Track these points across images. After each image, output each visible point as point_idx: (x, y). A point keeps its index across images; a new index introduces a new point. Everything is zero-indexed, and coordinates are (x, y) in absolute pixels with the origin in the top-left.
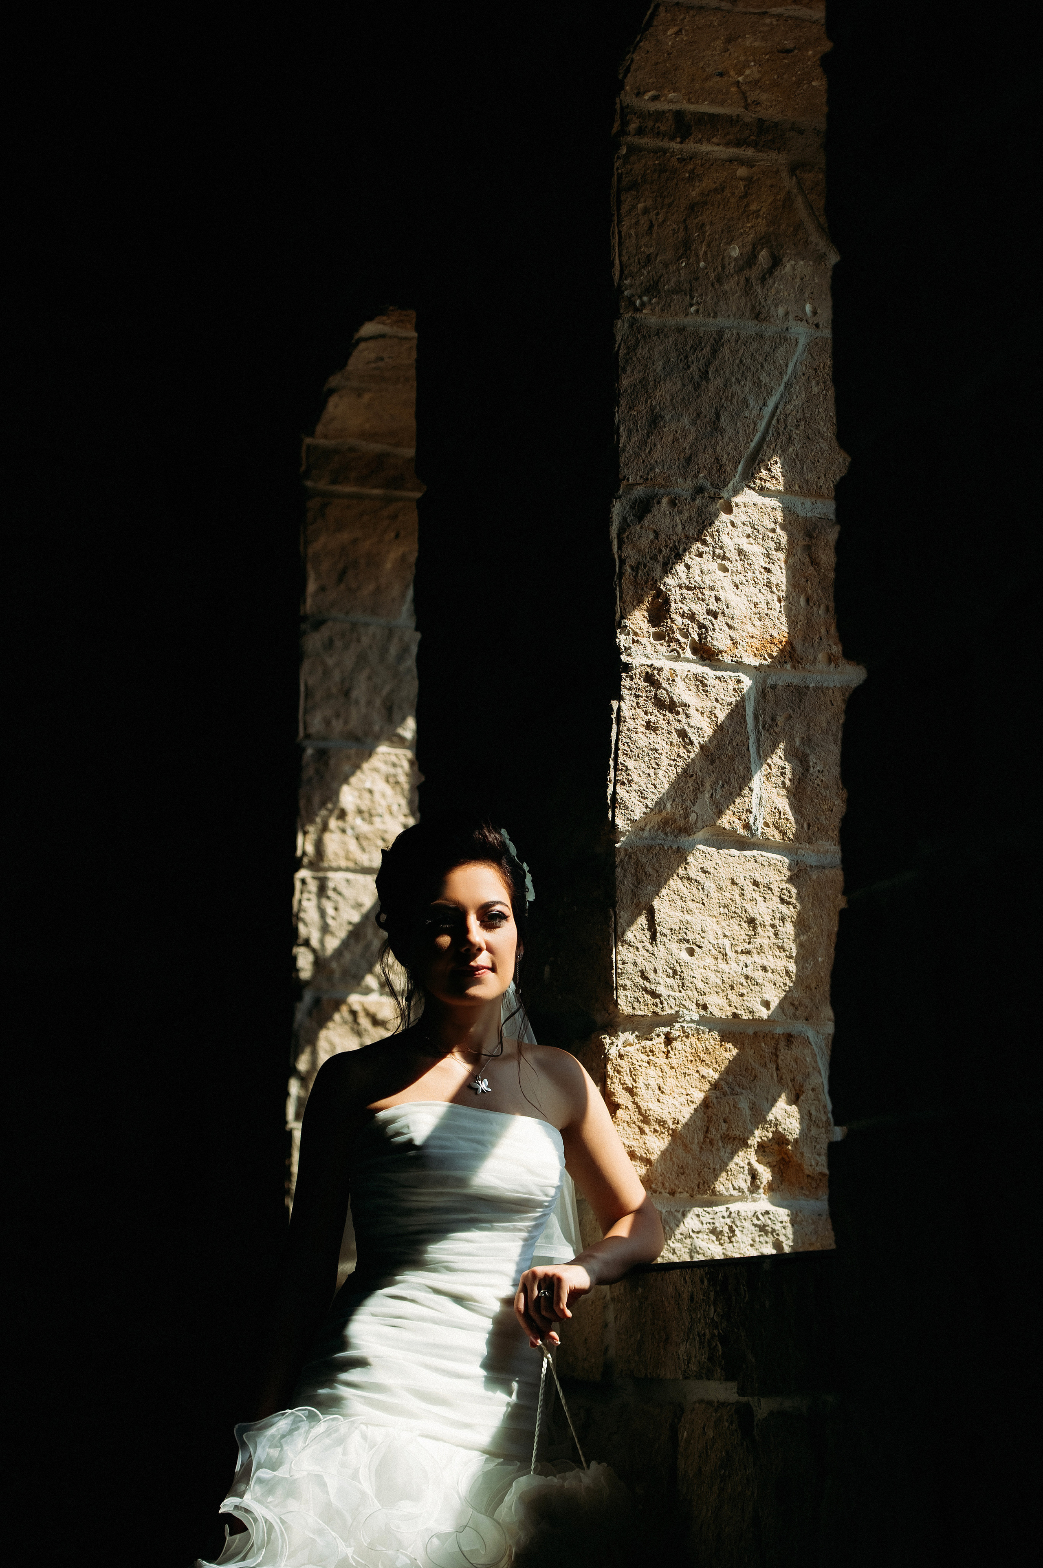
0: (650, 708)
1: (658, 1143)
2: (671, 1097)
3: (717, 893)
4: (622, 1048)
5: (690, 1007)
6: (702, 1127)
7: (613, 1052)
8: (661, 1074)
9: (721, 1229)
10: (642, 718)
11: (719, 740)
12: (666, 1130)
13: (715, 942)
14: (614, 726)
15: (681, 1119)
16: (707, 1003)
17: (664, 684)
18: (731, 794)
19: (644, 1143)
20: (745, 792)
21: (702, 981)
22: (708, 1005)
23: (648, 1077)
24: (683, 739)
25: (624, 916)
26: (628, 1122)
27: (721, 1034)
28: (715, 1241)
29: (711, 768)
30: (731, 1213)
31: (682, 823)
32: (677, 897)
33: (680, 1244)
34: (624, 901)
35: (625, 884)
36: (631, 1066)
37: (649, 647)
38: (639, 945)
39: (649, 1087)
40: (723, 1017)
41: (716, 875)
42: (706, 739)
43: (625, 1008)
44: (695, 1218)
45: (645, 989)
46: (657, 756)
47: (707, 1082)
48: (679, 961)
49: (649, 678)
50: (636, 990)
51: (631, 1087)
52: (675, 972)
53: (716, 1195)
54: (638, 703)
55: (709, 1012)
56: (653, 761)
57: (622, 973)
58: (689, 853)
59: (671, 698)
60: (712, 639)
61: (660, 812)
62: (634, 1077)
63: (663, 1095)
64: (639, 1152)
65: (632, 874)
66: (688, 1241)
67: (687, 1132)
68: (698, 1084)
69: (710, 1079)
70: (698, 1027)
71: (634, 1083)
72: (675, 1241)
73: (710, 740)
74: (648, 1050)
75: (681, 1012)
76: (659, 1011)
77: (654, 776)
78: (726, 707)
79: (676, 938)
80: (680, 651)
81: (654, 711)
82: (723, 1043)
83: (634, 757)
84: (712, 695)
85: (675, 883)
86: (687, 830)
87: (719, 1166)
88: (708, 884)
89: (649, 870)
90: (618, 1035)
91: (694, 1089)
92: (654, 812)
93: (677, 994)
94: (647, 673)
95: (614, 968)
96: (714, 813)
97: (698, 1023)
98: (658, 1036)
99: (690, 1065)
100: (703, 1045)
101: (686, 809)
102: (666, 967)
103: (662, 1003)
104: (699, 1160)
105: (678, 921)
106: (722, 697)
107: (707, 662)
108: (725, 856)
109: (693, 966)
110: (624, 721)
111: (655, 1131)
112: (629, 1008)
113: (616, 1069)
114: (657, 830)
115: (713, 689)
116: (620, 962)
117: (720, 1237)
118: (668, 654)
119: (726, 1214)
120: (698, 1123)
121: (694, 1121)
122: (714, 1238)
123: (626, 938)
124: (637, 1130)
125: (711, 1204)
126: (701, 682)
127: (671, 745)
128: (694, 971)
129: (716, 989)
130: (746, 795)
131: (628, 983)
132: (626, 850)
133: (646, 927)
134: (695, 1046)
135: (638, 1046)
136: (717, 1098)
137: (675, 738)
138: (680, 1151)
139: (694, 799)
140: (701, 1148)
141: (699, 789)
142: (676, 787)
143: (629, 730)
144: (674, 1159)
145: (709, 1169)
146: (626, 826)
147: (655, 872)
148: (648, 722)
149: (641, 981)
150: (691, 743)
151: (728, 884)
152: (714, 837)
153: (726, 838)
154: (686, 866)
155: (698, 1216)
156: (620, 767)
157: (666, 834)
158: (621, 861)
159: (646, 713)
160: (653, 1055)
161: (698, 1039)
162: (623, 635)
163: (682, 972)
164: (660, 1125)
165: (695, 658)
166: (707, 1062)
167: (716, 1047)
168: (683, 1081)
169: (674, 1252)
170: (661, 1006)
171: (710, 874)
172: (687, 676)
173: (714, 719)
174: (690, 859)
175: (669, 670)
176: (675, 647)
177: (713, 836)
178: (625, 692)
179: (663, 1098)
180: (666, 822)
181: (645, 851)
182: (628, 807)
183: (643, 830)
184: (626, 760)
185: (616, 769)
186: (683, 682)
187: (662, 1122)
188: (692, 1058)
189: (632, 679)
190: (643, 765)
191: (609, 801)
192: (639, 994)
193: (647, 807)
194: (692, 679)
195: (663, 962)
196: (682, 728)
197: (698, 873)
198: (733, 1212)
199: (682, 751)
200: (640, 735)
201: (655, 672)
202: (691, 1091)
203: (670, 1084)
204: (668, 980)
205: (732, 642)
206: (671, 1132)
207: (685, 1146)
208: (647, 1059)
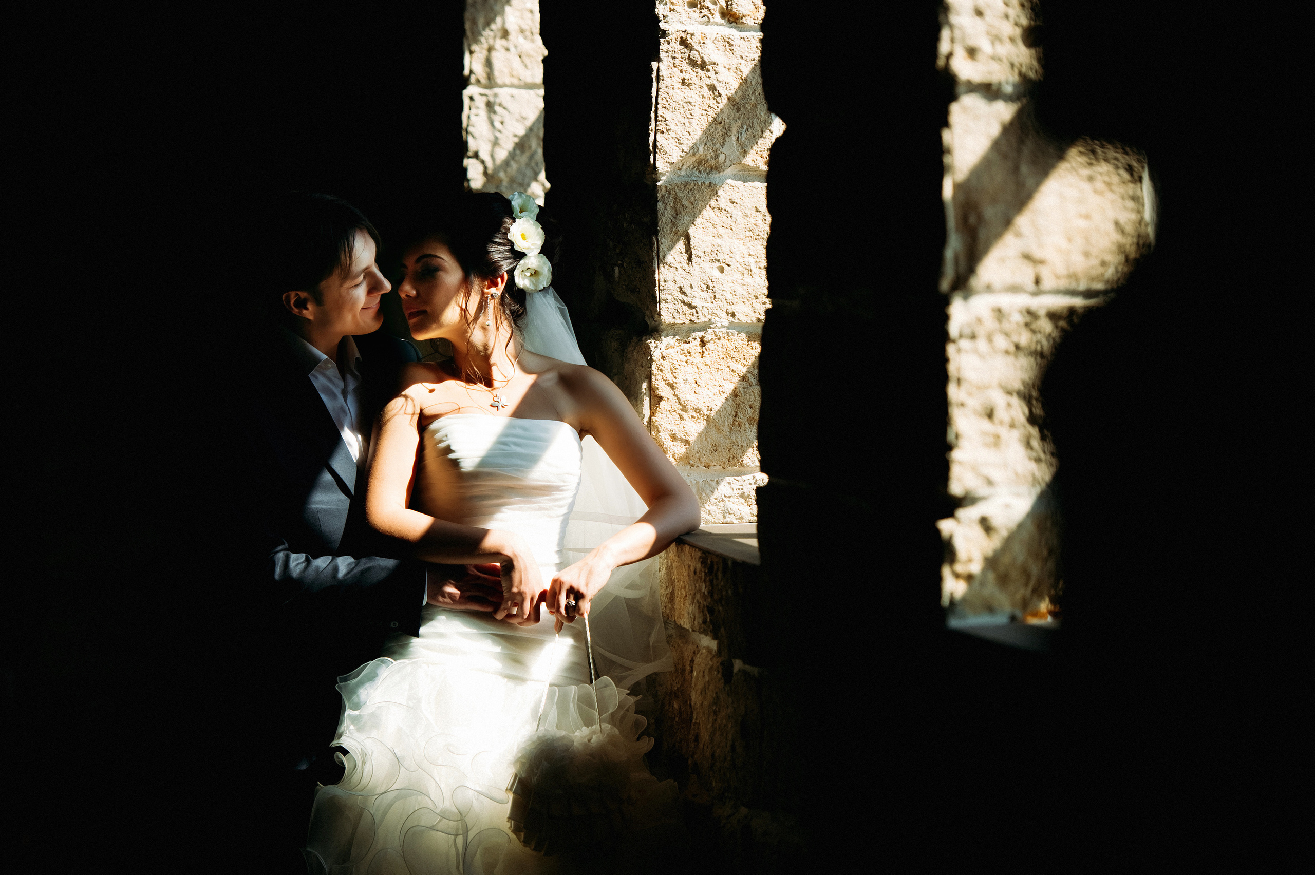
0: (685, 66)
1: (695, 426)
2: (706, 389)
3: (743, 219)
4: (664, 351)
5: (721, 315)
6: (731, 412)
7: (656, 355)
8: (697, 371)
9: (749, 493)
10: (678, 77)
11: (744, 91)
12: (702, 416)
13: (741, 261)
14: (655, 84)
15: (714, 406)
16: (735, 311)
17: (696, 47)
18: (754, 136)
19: (683, 428)
20: (766, 134)
21: (731, 293)
22: (736, 313)
23: (686, 374)
24: (713, 92)
25: (665, 242)
26: (670, 411)
27: (748, 335)
28: (744, 503)
29: (737, 115)
30: (756, 480)
31: (713, 162)
32: (709, 224)
33: (714, 506)
34: (665, 230)
35: (665, 215)
36: (672, 366)
37: (684, 14)
38: (678, 266)
39: (687, 382)
40: (749, 322)
41: (742, 205)
42: (733, 92)
43: (666, 318)
44: (727, 485)
45: (684, 302)
46: (691, 107)
47: (737, 375)
48: (711, 278)
49: (683, 42)
50: (676, 303)
51: (672, 382)
52: (708, 287)
53: (743, 466)
54: (674, 64)
55: (736, 319)
56: (688, 113)
57: (664, 289)
58: (720, 187)
59: (702, 58)
60: (737, 6)
61: (694, 154)
62: (674, 374)
63: (699, 388)
64: (679, 435)
65: (671, 207)
66: (721, 504)
67: (719, 417)
68: (729, 376)
69: (739, 373)
70: (728, 331)
71: (674, 380)
72: (710, 505)
73: (736, 93)
74: (686, 352)
75: (713, 320)
76: (694, 319)
77: (688, 125)
78: (750, 63)
79: (709, 258)
80: (710, 16)
81: (688, 69)
82: (750, 343)
83: (671, 109)
84: (738, 54)
85: (707, 213)
86: (717, 168)
87: (746, 443)
88: (734, 211)
89: (686, 203)
90: (662, 340)
91: (726, 381)
92: (689, 155)
93: (710, 305)
94: (682, 38)
95: (657, 285)
96: (740, 153)
97: (728, 328)
98: (695, 339)
99: (722, 362)
100: (733, 345)
101: (716, 151)
102: (700, 283)
103: (697, 313)
104: (729, 439)
105: (710, 245)
106: (747, 54)
107: (734, 24)
108: (751, 188)
109: (723, 281)
110: (663, 80)
111: (693, 417)
112: (670, 317)
113: (659, 368)
114: (692, 169)
115: (738, 48)
116: (662, 281)
117: (748, 499)
118: (700, 19)
119: (753, 482)
120: (729, 409)
121: (725, 408)
122: (743, 501)
123: (667, 260)
124: (677, 416)
125: (740, 474)
126: (728, 43)
127: (703, 98)
128: (724, 285)
129: (742, 299)
130: (767, 137)
131: (669, 298)
132: (666, 187)
133: (684, 251)
134: (726, 346)
135: (677, 349)
136: (744, 388)
137: (706, 90)
138: (714, 433)
139: (723, 142)
140: (731, 429)
141: (726, 133)
142: (707, 133)
143: (667, 87)
144: (709, 439)
145: (738, 446)
146: (665, 168)
147: (690, 204)
148: (683, 80)
149: (681, 296)
150: (720, 95)
151: (753, 212)
152: (741, 172)
153: (751, 172)
154: (717, 198)
155: (729, 483)
156: (660, 118)
157: (700, 172)
158: (663, 196)
159: (681, 71)
160: (690, 356)
161: (729, 340)
162: (662, 5)
163: (714, 287)
164: (696, 412)
165: (723, 21)
166: (736, 359)
167: (744, 346)
168: (716, 375)
169: (710, 513)
170: (697, 315)
171: (737, 204)
172: (716, 38)
173: (740, 73)
174: (720, 192)
175: (700, 34)
176: (706, 14)
177: (739, 171)
178: (662, 55)
179: (698, 390)
180: (700, 162)
181: (683, 187)
182: (666, 152)
183: (680, 169)
184: (664, 112)
185: (656, 121)
186: (713, 43)
187: (698, 410)
188: (724, 356)
189: (669, 43)
190: (679, 116)
191: (651, 148)
192: (679, 306)
193: (683, 151)
194: (720, 40)
195: (698, 279)
196: (712, 83)
197: (727, 204)
198: (758, 479)
199: (713, 103)
200: (676, 90)
201: (689, 37)
202: (723, 383)
203: (705, 378)
204: (702, 293)
205: (754, 7)
206: (705, 417)
207: (717, 428)
208: (685, 359)
